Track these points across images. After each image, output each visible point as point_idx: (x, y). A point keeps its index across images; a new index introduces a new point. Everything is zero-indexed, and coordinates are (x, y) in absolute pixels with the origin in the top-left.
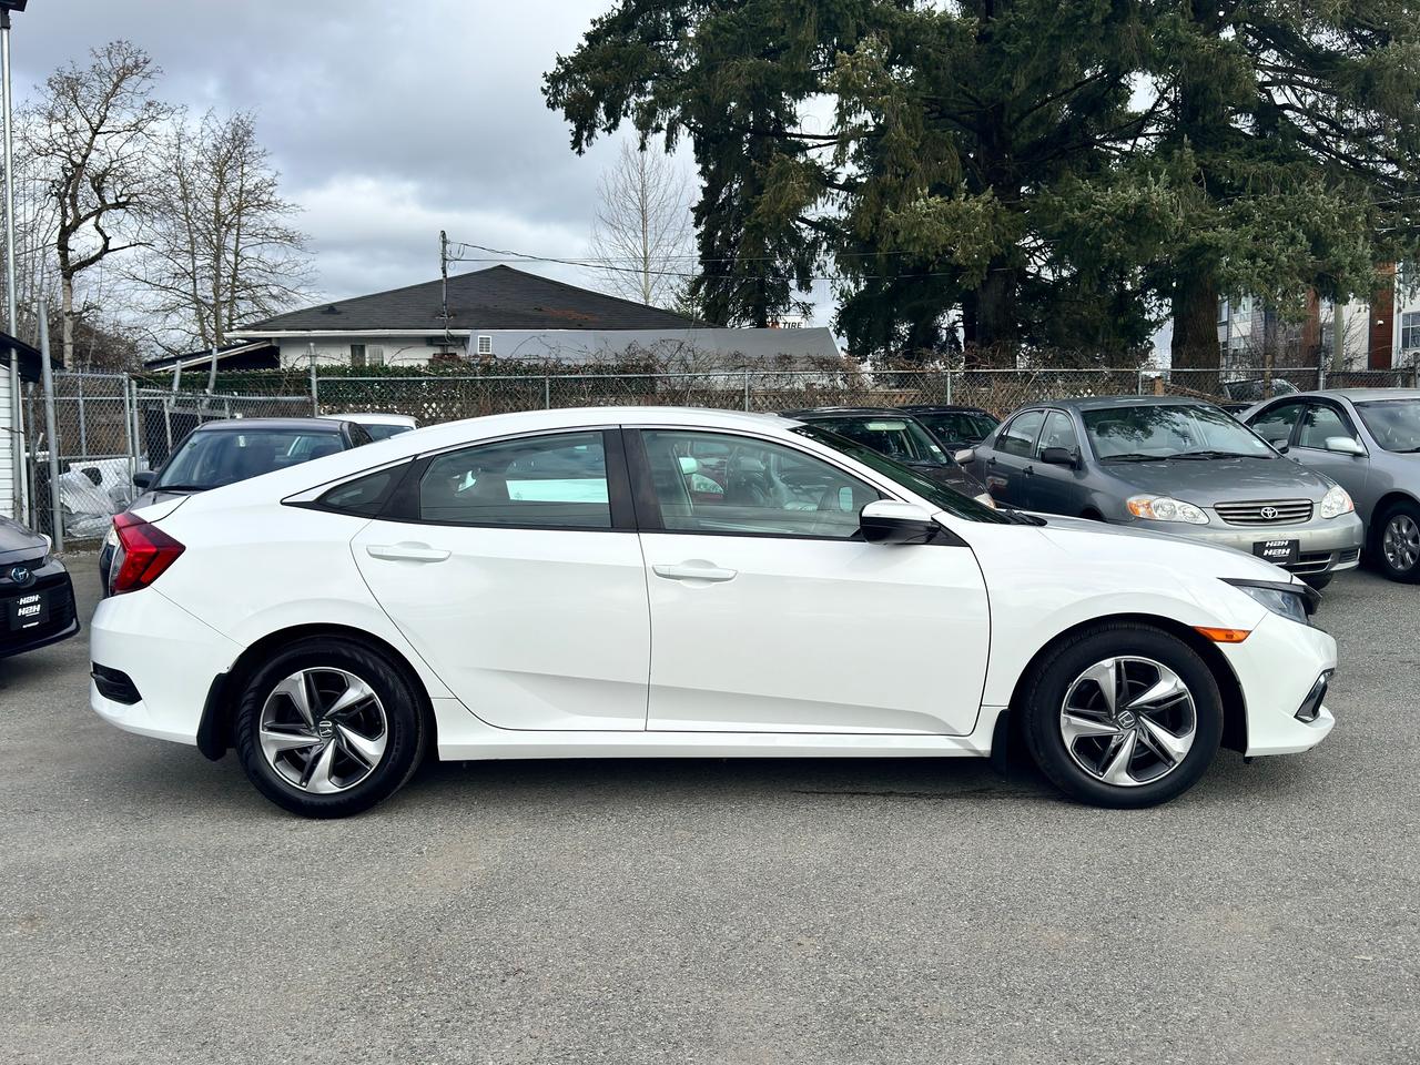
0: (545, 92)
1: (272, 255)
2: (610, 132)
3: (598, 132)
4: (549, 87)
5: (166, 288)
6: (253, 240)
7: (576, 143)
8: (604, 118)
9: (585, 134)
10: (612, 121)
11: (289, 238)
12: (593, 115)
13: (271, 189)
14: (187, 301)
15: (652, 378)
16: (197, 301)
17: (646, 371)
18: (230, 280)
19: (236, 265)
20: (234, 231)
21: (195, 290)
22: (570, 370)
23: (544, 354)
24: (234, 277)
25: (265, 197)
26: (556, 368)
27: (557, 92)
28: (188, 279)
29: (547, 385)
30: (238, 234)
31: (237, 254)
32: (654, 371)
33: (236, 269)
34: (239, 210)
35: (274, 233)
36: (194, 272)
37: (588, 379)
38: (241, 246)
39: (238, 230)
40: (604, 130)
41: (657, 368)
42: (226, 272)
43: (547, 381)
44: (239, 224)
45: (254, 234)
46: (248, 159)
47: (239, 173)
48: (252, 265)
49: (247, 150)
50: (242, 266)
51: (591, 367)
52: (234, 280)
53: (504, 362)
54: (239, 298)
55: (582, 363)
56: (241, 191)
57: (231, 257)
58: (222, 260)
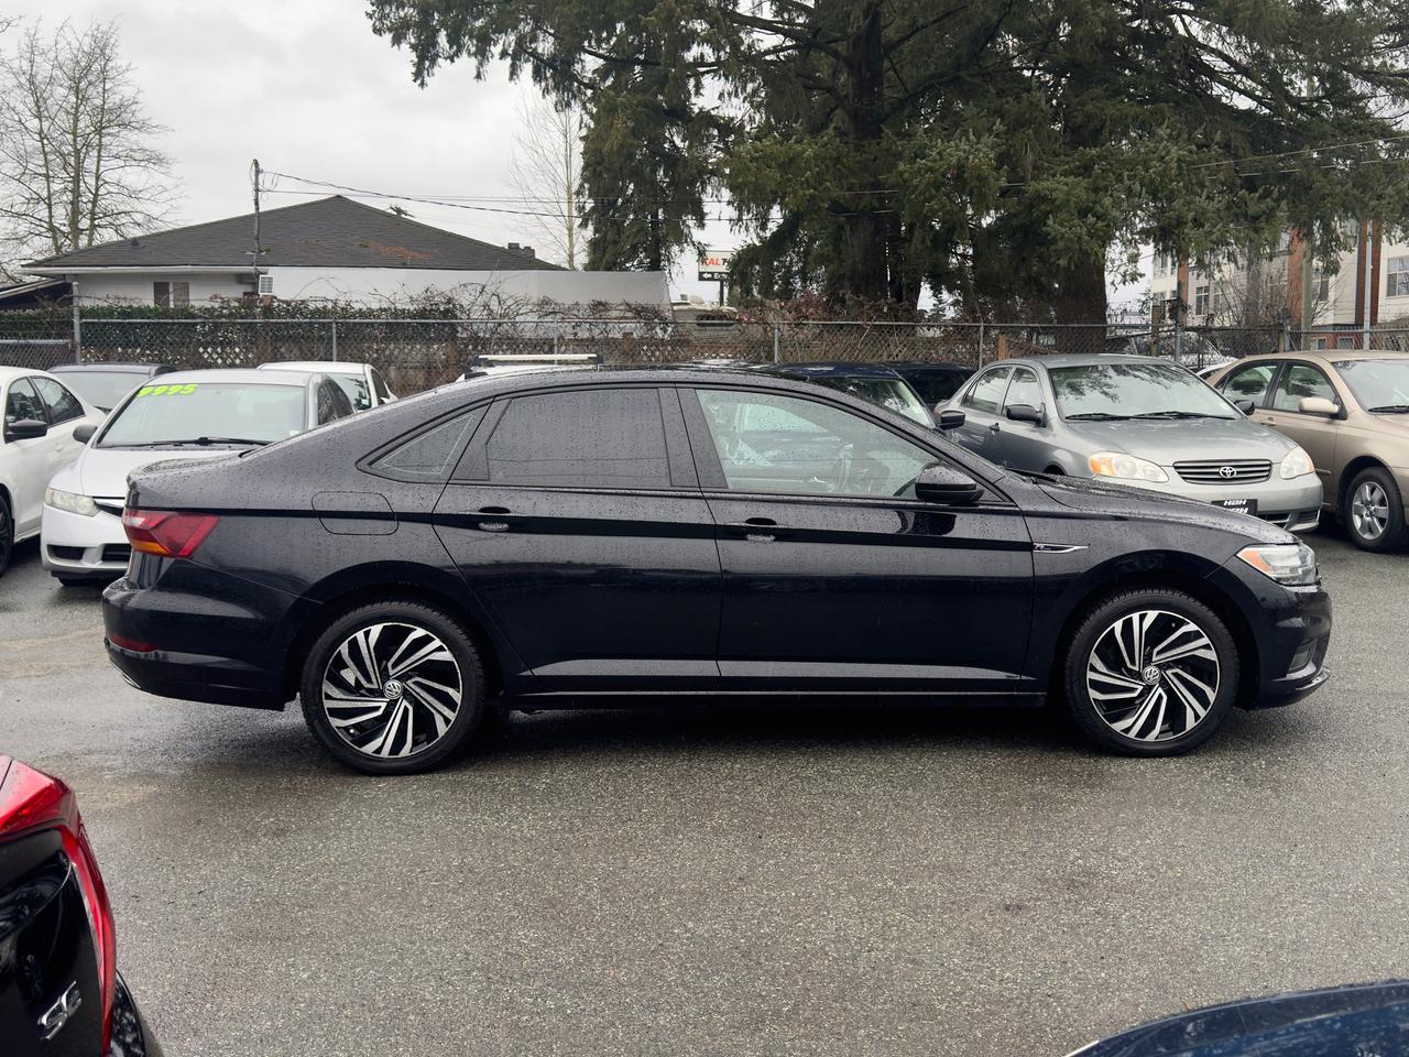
0: (370, 16)
1: (133, 177)
2: (452, 61)
3: (440, 61)
4: (374, 11)
5: (19, 215)
6: (115, 163)
7: (418, 74)
8: (447, 46)
9: (427, 63)
10: (455, 48)
11: (155, 159)
12: (434, 44)
13: (134, 107)
14: (43, 230)
15: (452, 324)
16: (52, 229)
17: (445, 317)
18: (90, 206)
19: (97, 190)
20: (95, 153)
21: (51, 216)
22: (361, 313)
23: (332, 296)
24: (94, 202)
25: (126, 117)
26: (346, 311)
27: (383, 17)
28: (43, 206)
29: (334, 331)
30: (99, 156)
31: (98, 178)
32: (455, 317)
33: (96, 195)
34: (99, 130)
35: (138, 156)
36: (49, 198)
37: (381, 324)
38: (102, 169)
39: (99, 151)
40: (446, 59)
41: (458, 314)
42: (87, 197)
43: (334, 326)
44: (100, 145)
45: (116, 157)
46: (111, 74)
47: (100, 90)
48: (112, 189)
49: (110, 64)
50: (102, 191)
51: (385, 310)
52: (94, 206)
53: (288, 303)
54: (99, 226)
55: (375, 306)
56: (103, 109)
57: (91, 181)
58: (82, 184)
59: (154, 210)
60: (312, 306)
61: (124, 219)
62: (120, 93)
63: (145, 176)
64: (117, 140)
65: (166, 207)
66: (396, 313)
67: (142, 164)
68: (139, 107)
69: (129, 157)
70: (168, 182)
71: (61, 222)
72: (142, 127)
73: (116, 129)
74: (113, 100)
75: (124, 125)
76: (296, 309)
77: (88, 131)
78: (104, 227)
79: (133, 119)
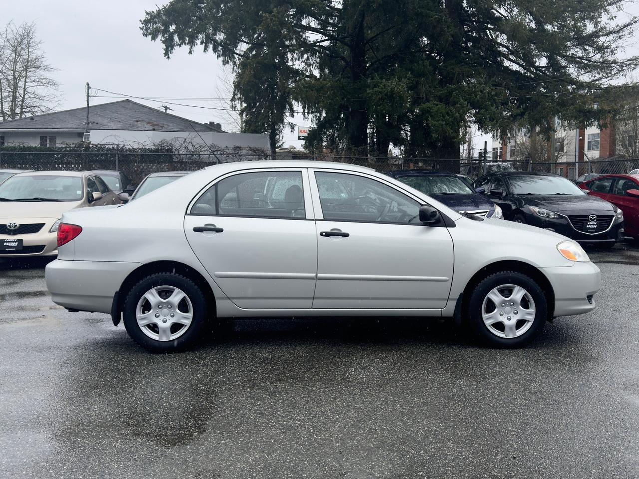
0: (142, 29)
1: (41, 90)
2: (180, 47)
3: (175, 47)
4: (143, 27)
6: (33, 84)
7: (166, 53)
10: (181, 42)
11: (51, 83)
12: (172, 40)
13: (42, 60)
15: (171, 155)
16: (3, 113)
17: (168, 152)
18: (21, 103)
19: (24, 96)
20: (24, 79)
21: (2, 107)
22: (130, 150)
23: (117, 143)
24: (23, 101)
25: (38, 64)
26: (123, 149)
27: (147, 29)
29: (117, 157)
30: (26, 81)
31: (25, 90)
32: (172, 152)
33: (24, 98)
34: (26, 69)
35: (44, 81)
37: (138, 155)
38: (27, 87)
39: (26, 79)
41: (174, 151)
42: (19, 99)
44: (26, 76)
45: (34, 81)
46: (32, 45)
47: (27, 52)
48: (31, 96)
49: (32, 40)
50: (26, 96)
51: (141, 149)
52: (23, 103)
53: (96, 145)
54: (25, 112)
55: (136, 147)
56: (28, 60)
57: (22, 92)
58: (17, 93)
59: (51, 106)
60: (107, 147)
61: (37, 109)
62: (36, 53)
63: (46, 90)
64: (33, 75)
65: (56, 104)
66: (145, 150)
67: (46, 85)
68: (44, 59)
69: (39, 82)
70: (57, 93)
71: (7, 110)
72: (46, 69)
73: (34, 69)
74: (33, 56)
75: (38, 68)
76: (100, 148)
77: (21, 69)
78: (28, 112)
79: (42, 65)
